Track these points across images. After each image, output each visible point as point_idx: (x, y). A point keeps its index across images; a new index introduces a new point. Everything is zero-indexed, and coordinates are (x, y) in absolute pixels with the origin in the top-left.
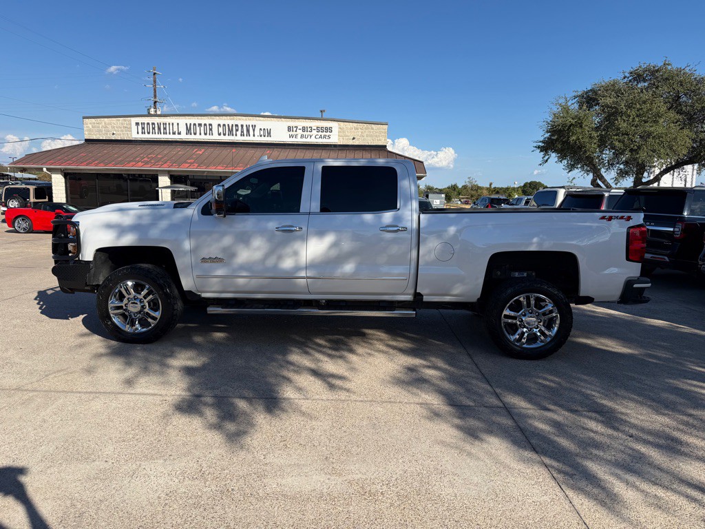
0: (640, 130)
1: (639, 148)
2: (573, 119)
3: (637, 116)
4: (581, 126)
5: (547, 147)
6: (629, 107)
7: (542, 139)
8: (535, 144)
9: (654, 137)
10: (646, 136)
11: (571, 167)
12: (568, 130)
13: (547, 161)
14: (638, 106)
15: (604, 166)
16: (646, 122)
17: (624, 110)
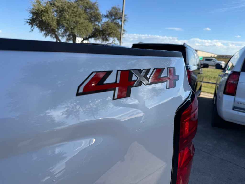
0: (74, 19)
1: (74, 27)
2: (43, 8)
3: (73, 13)
4: (47, 13)
5: (32, 22)
6: (69, 8)
7: (29, 18)
8: (26, 21)
9: (80, 24)
10: (76, 23)
11: (46, 35)
12: (41, 13)
13: (33, 30)
14: (72, 9)
15: (60, 36)
16: (76, 16)
17: (67, 9)
